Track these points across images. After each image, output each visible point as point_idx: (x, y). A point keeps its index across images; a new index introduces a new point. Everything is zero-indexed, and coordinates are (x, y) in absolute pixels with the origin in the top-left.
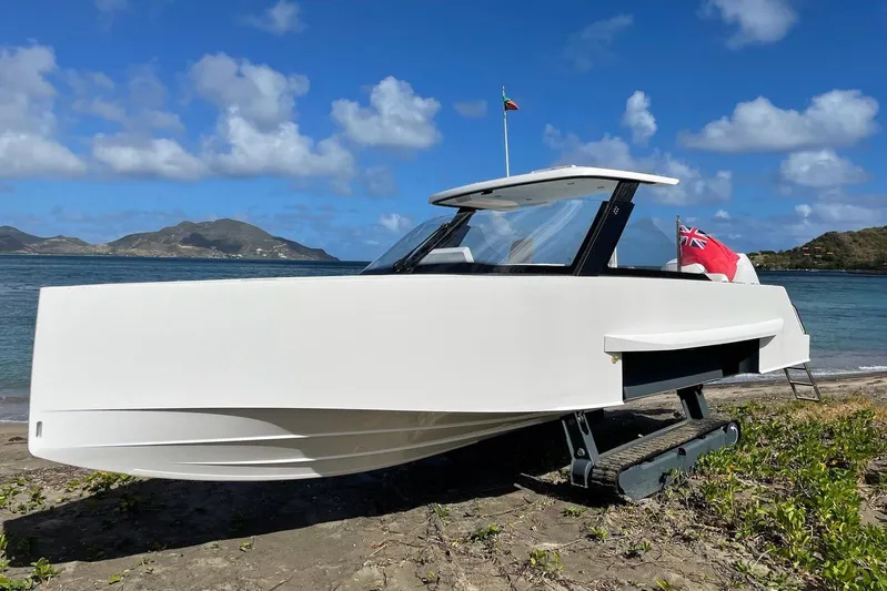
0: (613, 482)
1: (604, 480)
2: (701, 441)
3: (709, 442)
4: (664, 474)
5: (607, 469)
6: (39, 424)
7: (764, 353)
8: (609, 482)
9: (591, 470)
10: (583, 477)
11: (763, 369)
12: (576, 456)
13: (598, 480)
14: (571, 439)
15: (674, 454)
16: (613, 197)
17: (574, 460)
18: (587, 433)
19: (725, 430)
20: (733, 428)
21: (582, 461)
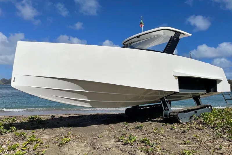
0: (176, 116)
1: (174, 116)
2: (201, 110)
3: (204, 110)
4: (191, 117)
5: (174, 113)
6: (14, 78)
7: (218, 86)
8: (175, 116)
9: (170, 113)
10: (167, 115)
11: (218, 90)
12: (165, 110)
13: (172, 116)
14: (163, 105)
15: (193, 112)
16: (174, 36)
17: (164, 111)
18: (168, 103)
19: (208, 108)
20: (210, 108)
21: (166, 111)
